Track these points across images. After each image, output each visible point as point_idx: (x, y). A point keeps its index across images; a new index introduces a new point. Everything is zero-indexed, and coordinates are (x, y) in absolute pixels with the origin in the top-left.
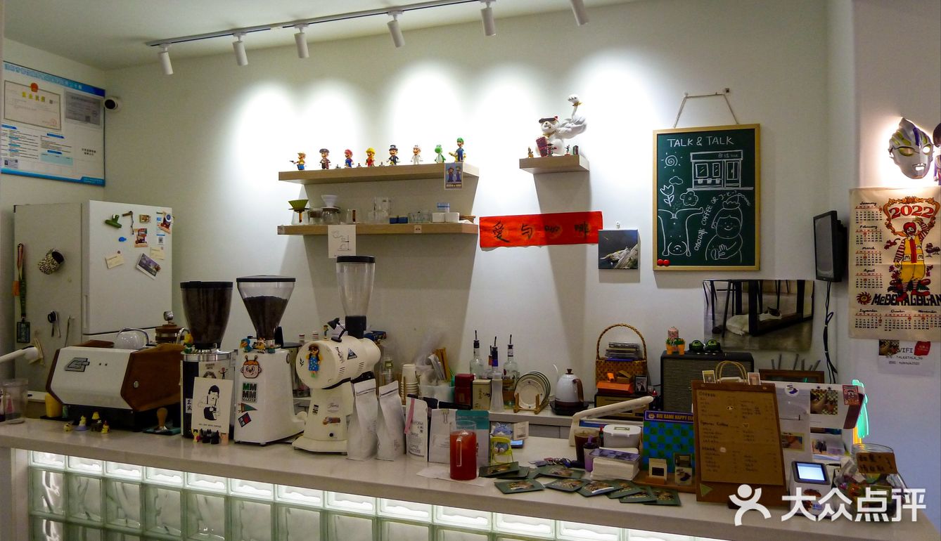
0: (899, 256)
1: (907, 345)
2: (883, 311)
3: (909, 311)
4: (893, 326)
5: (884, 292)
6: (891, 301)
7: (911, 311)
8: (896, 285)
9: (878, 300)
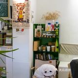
0: (19, 14)
1: (20, 29)
2: (16, 23)
3: (20, 23)
4: (18, 26)
5: (16, 20)
6: (18, 22)
7: (21, 23)
8: (18, 19)
9: (16, 22)
